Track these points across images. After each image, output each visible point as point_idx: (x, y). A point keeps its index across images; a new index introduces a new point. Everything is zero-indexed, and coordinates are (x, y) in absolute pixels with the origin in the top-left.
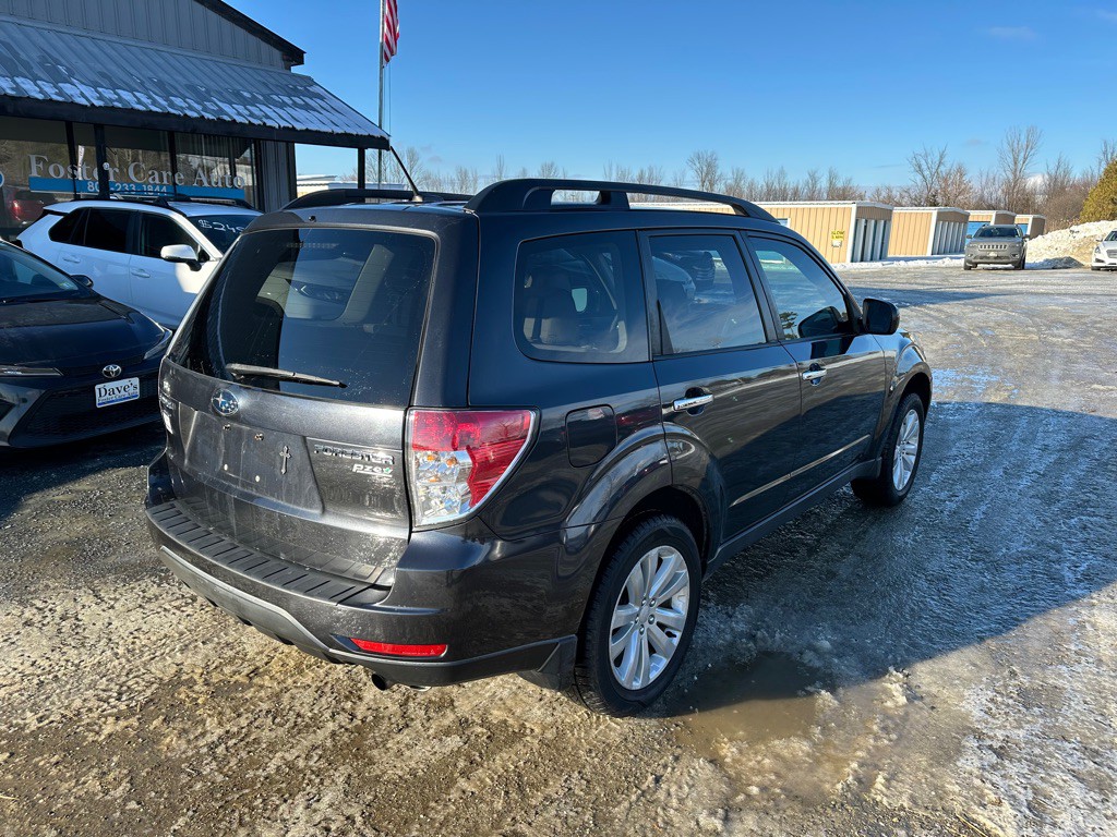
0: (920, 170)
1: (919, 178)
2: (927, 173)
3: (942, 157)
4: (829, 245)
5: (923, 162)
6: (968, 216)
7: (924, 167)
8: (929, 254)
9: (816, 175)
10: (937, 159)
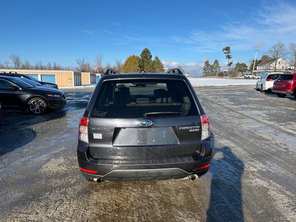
0: (79, 64)
1: (79, 65)
2: (80, 64)
3: (83, 60)
4: (68, 82)
5: (79, 61)
6: (96, 75)
7: (80, 63)
8: (90, 84)
9: (50, 63)
10: (82, 61)
